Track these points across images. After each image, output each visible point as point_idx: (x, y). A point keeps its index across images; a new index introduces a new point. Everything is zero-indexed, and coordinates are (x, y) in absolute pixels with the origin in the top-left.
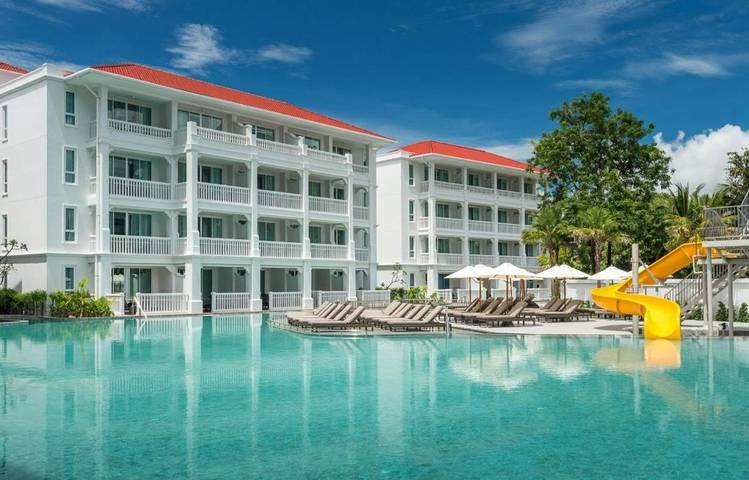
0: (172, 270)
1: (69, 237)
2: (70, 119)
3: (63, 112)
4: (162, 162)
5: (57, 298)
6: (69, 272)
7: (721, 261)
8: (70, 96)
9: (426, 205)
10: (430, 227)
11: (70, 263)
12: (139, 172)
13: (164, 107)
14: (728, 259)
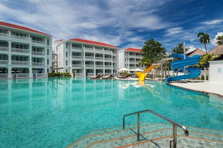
0: (82, 70)
1: (67, 65)
2: (67, 48)
3: (66, 47)
4: (81, 53)
5: (65, 74)
6: (67, 70)
7: (157, 68)
8: (67, 44)
9: (128, 59)
10: (129, 62)
11: (67, 69)
12: (77, 55)
13: (81, 45)
14: (158, 67)
